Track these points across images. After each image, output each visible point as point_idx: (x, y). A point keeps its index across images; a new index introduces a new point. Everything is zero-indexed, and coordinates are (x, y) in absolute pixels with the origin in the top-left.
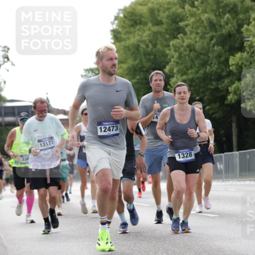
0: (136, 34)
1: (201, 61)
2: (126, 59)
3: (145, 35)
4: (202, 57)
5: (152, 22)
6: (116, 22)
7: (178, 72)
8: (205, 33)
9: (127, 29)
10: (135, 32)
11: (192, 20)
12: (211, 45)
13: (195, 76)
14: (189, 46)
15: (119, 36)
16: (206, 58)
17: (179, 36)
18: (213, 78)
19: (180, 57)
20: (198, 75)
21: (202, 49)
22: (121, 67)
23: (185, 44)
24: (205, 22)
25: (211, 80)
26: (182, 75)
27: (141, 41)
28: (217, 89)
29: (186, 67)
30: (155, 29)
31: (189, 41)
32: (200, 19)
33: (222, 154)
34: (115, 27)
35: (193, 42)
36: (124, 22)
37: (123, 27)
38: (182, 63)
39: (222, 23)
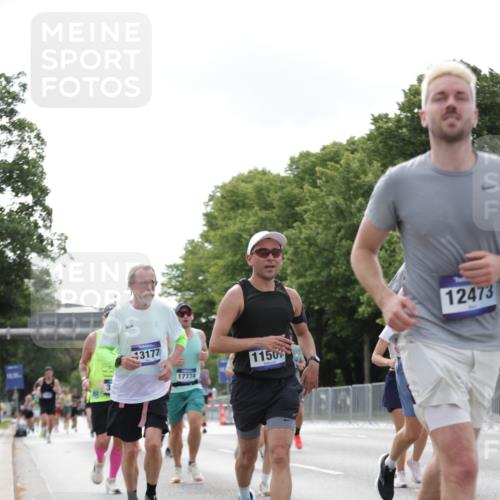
0: (238, 220)
1: (324, 260)
2: (224, 253)
3: (249, 221)
4: (326, 254)
5: (259, 205)
6: (211, 203)
7: (293, 272)
8: (330, 222)
9: (226, 214)
10: (235, 218)
11: (314, 204)
12: (338, 239)
13: (315, 279)
14: (307, 239)
15: (214, 221)
16: (331, 256)
17: (295, 225)
18: (339, 283)
19: (295, 253)
20: (320, 278)
21: (326, 244)
22: (216, 264)
23: (303, 236)
24: (331, 207)
25: (337, 286)
26: (298, 278)
27: (245, 230)
28: (345, 298)
29: (303, 266)
30: (263, 214)
31: (308, 232)
32: (324, 203)
33: (350, 387)
34: (209, 209)
35: (314, 234)
36: (222, 204)
37: (220, 210)
38: (298, 261)
39: (354, 210)
